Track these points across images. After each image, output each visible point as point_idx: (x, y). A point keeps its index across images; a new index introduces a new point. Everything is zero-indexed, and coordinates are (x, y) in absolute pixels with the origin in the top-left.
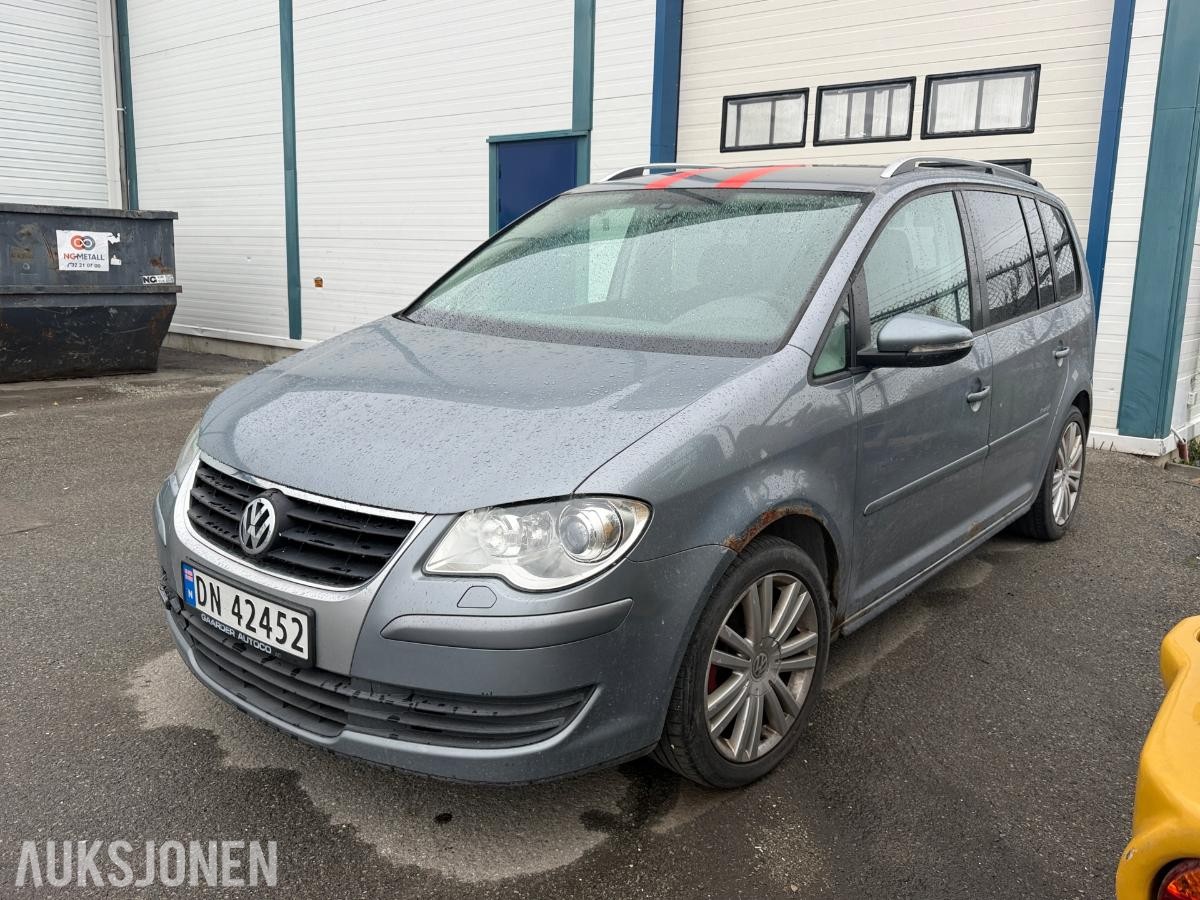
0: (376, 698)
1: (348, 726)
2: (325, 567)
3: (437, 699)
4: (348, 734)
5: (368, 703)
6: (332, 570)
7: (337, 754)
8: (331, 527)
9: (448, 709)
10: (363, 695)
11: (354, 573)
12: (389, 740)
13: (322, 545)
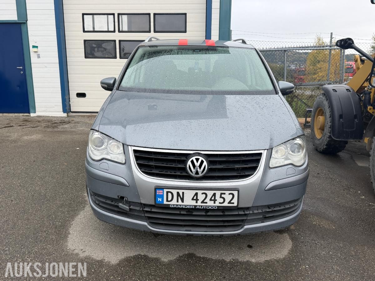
0: (260, 211)
1: (245, 224)
2: (235, 174)
3: (278, 205)
4: (246, 227)
5: (257, 214)
6: (237, 174)
7: (241, 235)
8: (230, 160)
9: (282, 208)
10: (256, 212)
11: (247, 173)
12: (262, 223)
13: (230, 167)
